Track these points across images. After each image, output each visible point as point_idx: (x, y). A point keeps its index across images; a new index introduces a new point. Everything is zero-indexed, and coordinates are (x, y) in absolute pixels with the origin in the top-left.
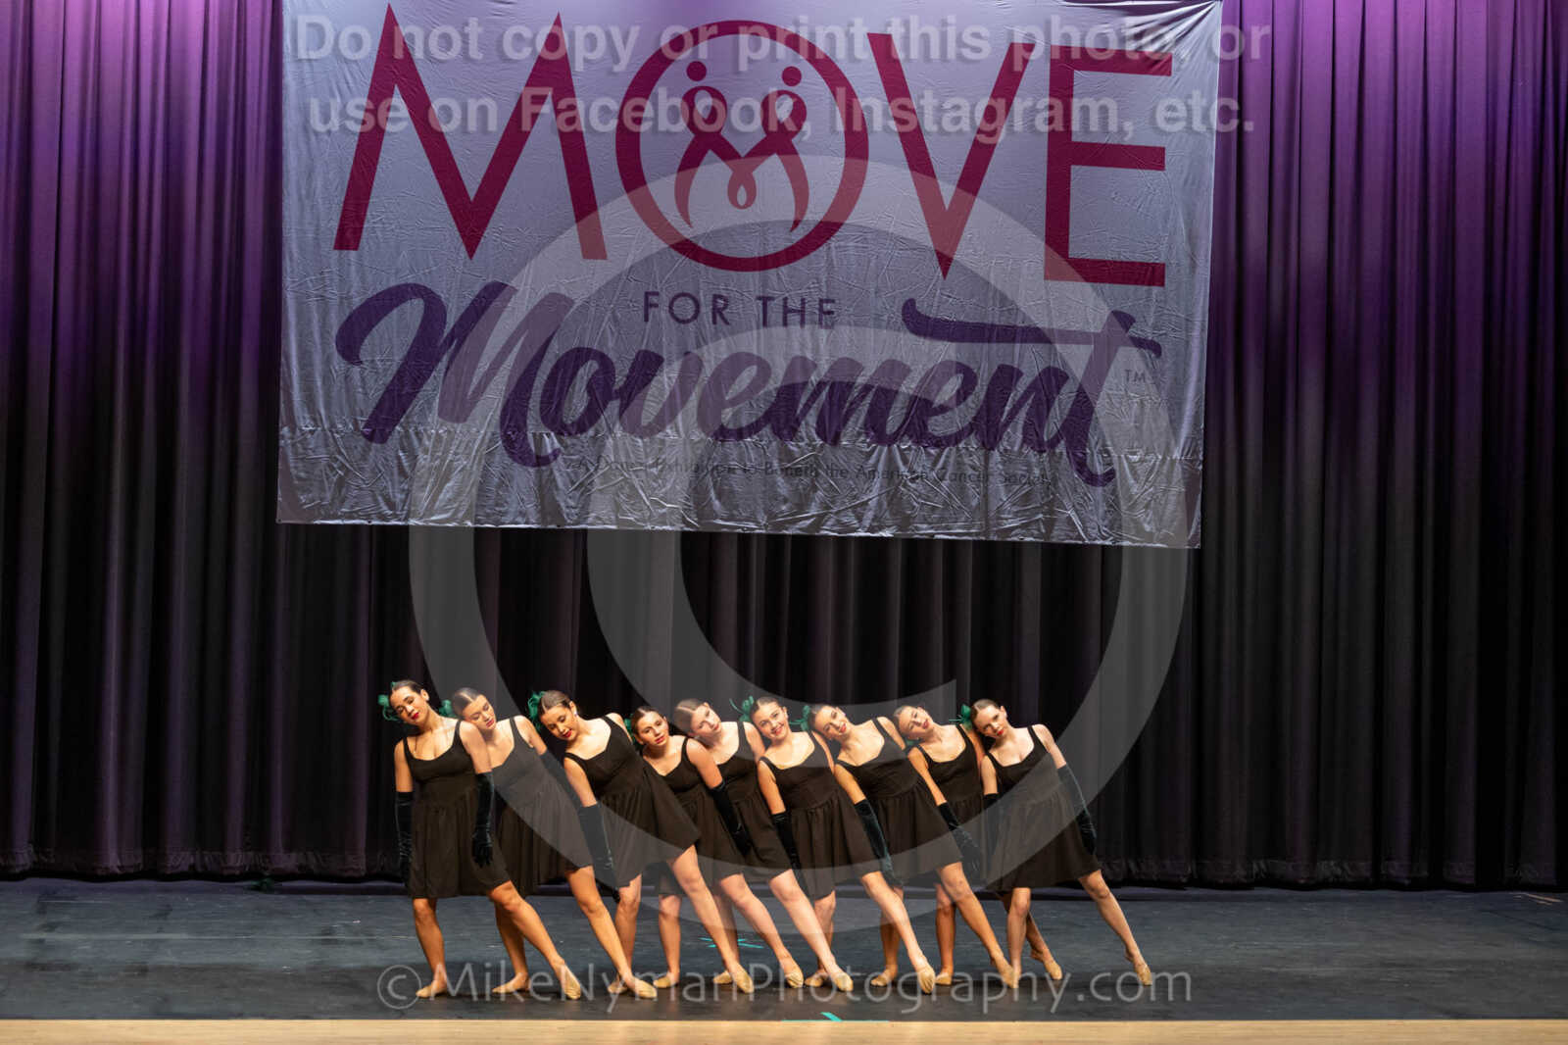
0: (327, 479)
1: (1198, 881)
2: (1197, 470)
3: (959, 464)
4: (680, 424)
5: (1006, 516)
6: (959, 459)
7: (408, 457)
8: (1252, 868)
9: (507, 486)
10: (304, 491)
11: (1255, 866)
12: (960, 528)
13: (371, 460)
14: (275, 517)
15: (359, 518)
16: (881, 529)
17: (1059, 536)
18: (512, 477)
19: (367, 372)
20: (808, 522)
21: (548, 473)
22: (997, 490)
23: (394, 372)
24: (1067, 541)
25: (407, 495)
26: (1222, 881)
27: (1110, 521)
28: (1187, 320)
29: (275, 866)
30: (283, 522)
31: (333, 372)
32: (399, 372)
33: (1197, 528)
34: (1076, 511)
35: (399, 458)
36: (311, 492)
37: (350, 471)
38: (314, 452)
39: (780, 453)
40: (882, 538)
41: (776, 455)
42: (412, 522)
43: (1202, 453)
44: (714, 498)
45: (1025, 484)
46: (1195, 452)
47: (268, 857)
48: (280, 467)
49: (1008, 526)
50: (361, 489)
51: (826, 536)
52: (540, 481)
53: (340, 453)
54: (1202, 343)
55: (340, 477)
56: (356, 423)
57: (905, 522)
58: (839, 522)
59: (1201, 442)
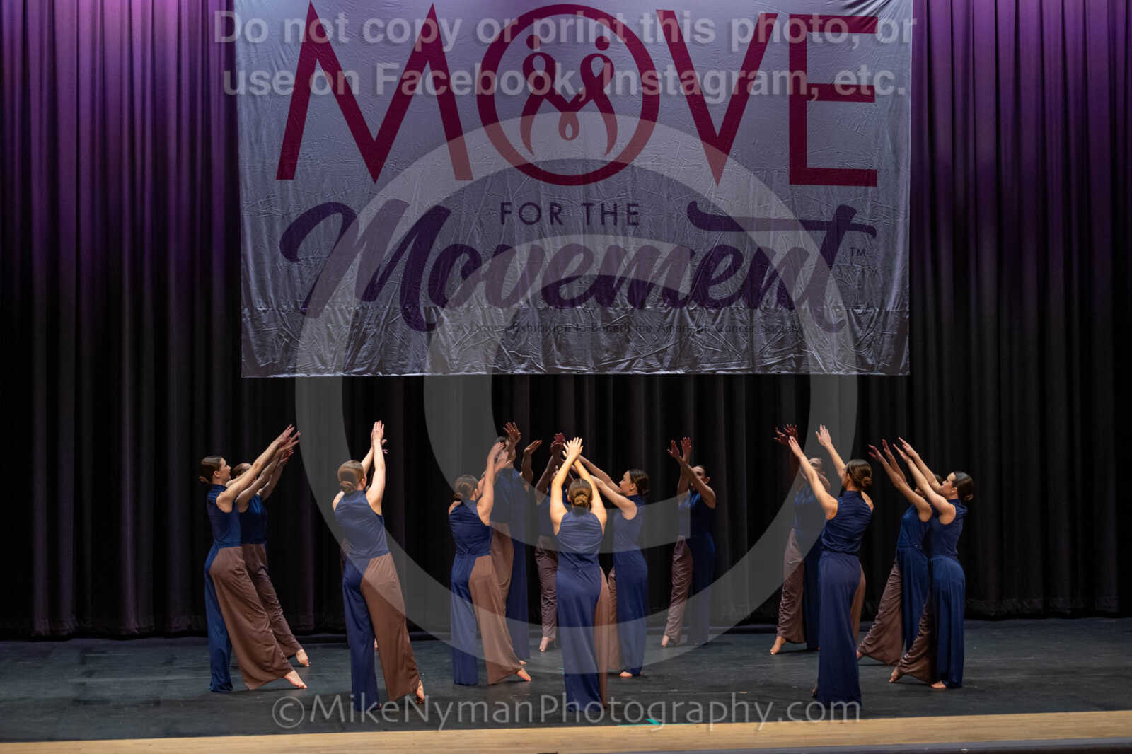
2: (905, 318)
14: (241, 373)
28: (894, 210)
30: (246, 377)
33: (907, 359)
40: (678, 375)
43: (908, 306)
46: (903, 305)
48: (242, 338)
51: (637, 375)
54: (905, 225)
59: (907, 298)
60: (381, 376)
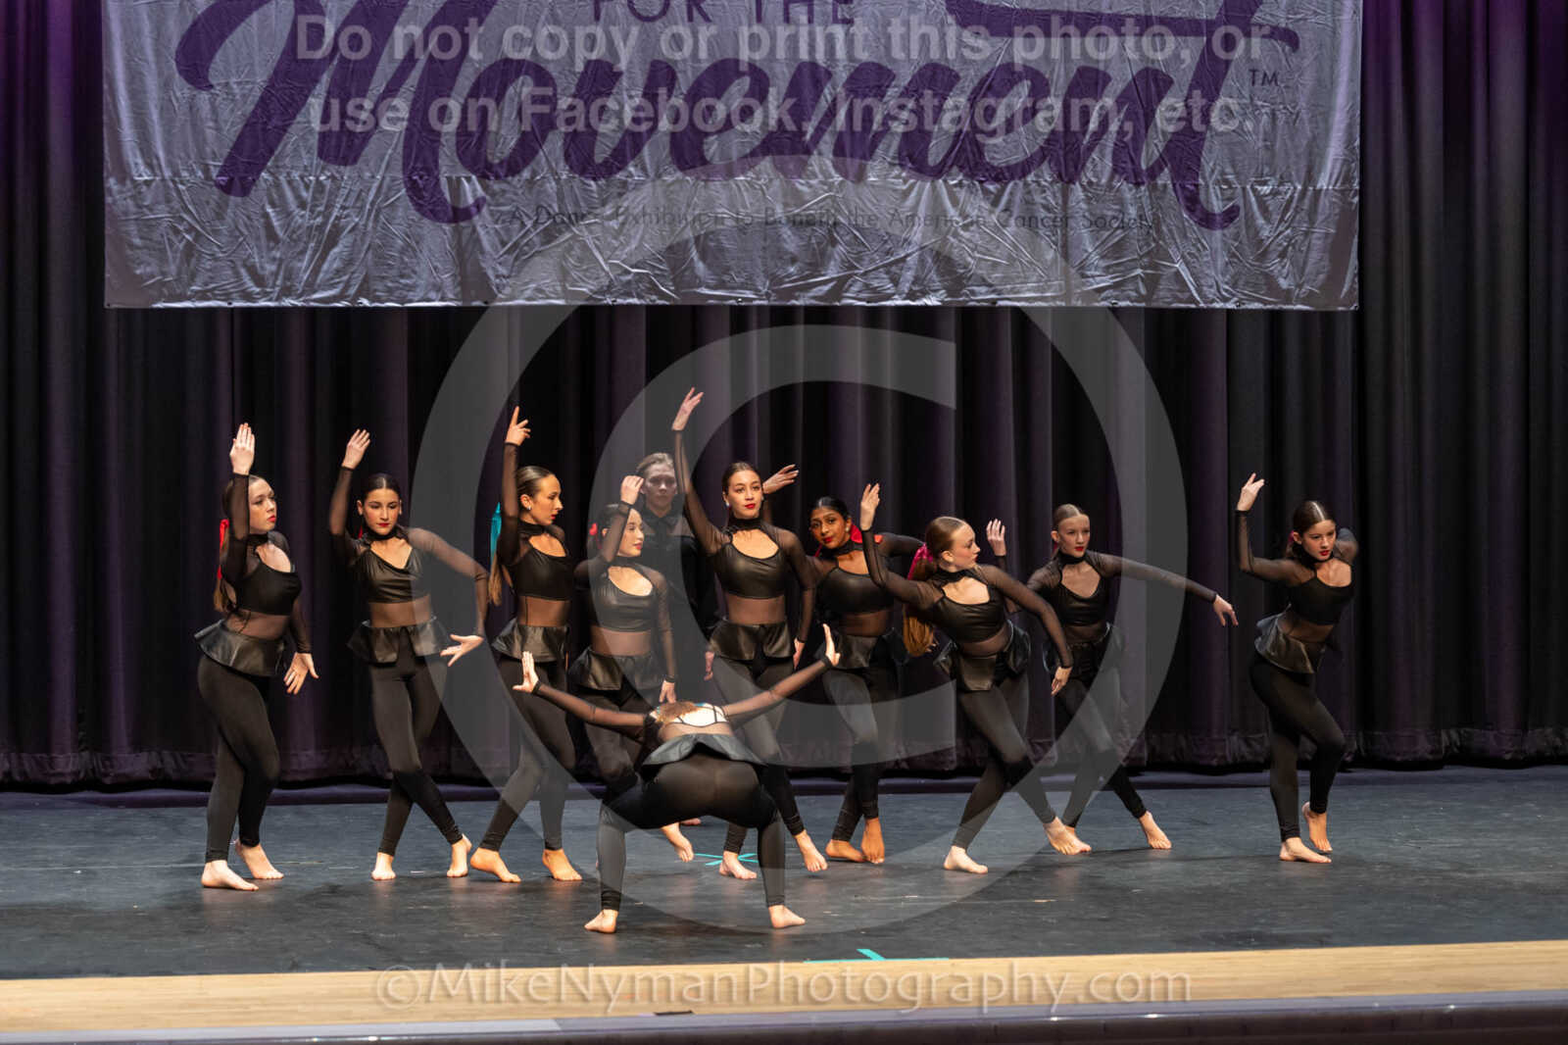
0: (171, 246)
1: (1369, 760)
2: (1351, 203)
3: (1028, 203)
4: (647, 160)
5: (1093, 272)
6: (1027, 197)
7: (277, 213)
8: (1439, 742)
9: (414, 250)
10: (142, 263)
11: (1444, 737)
12: (1029, 290)
13: (229, 220)
14: (103, 300)
15: (215, 298)
16: (924, 294)
17: (1165, 298)
18: (418, 235)
19: (219, 99)
20: (826, 288)
21: (469, 230)
22: (1080, 238)
23: (257, 99)
24: (1174, 305)
25: (279, 266)
26: (1399, 759)
27: (1233, 277)
29: (122, 771)
30: (114, 306)
31: (173, 99)
32: (263, 102)
33: (1353, 281)
34: (1187, 264)
35: (266, 215)
36: (149, 264)
37: (198, 236)
38: (151, 210)
39: (785, 196)
40: (926, 307)
41: (780, 195)
42: (288, 302)
43: (1357, 181)
44: (696, 259)
45: (1118, 228)
46: (1347, 179)
47: (109, 759)
48: (106, 232)
49: (1095, 286)
50: (216, 259)
51: (851, 307)
52: (459, 242)
53: (189, 212)
54: (1355, 29)
55: (189, 246)
56: (206, 170)
57: (956, 283)
58: (867, 287)
59: (1355, 165)
60: (365, 308)
